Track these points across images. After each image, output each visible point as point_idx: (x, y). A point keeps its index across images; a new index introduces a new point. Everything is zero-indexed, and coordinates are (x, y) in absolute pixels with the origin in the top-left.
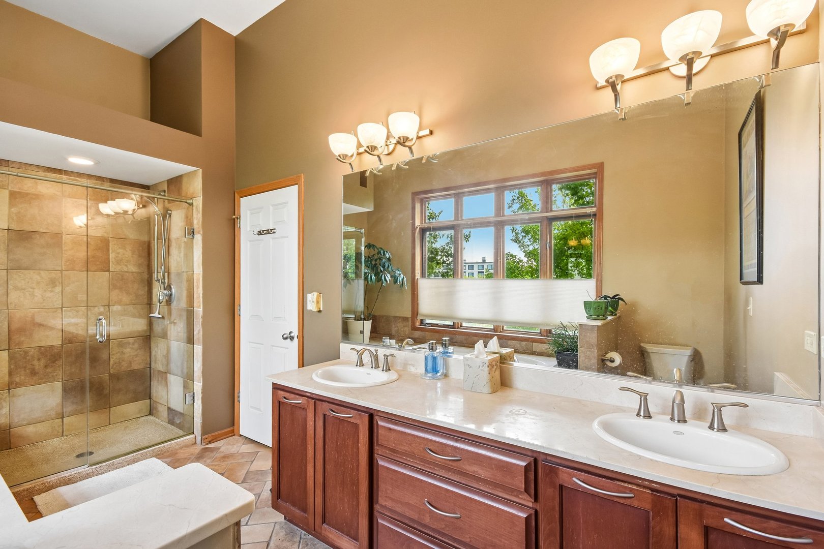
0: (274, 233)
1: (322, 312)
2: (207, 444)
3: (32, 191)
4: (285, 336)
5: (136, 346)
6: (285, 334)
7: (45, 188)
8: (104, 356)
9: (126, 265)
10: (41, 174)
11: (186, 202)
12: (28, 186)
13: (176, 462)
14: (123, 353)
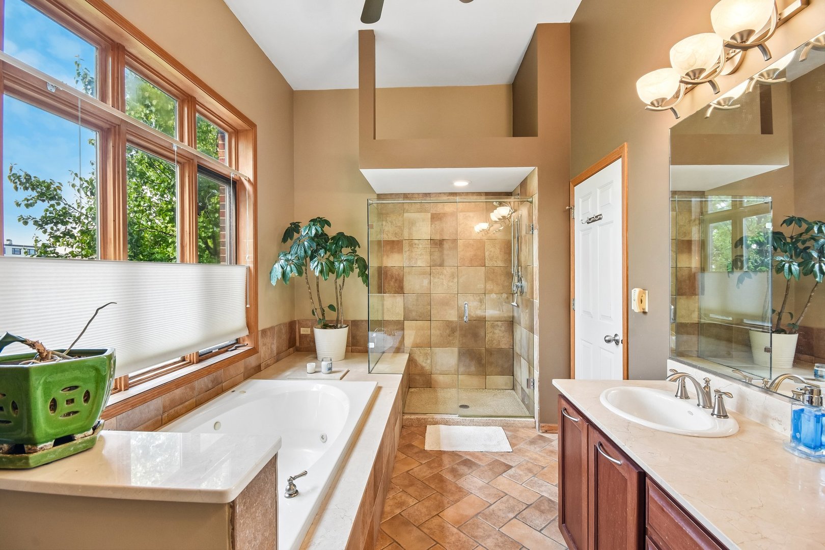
0: (600, 219)
1: (648, 313)
2: (544, 433)
3: (442, 211)
4: (607, 338)
5: (503, 328)
6: (607, 336)
7: (449, 208)
8: (482, 334)
9: (496, 262)
10: (445, 198)
11: (527, 201)
12: (440, 209)
13: (514, 438)
14: (494, 333)
